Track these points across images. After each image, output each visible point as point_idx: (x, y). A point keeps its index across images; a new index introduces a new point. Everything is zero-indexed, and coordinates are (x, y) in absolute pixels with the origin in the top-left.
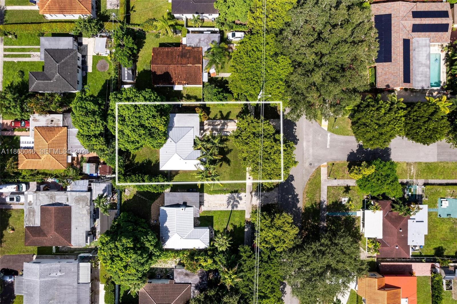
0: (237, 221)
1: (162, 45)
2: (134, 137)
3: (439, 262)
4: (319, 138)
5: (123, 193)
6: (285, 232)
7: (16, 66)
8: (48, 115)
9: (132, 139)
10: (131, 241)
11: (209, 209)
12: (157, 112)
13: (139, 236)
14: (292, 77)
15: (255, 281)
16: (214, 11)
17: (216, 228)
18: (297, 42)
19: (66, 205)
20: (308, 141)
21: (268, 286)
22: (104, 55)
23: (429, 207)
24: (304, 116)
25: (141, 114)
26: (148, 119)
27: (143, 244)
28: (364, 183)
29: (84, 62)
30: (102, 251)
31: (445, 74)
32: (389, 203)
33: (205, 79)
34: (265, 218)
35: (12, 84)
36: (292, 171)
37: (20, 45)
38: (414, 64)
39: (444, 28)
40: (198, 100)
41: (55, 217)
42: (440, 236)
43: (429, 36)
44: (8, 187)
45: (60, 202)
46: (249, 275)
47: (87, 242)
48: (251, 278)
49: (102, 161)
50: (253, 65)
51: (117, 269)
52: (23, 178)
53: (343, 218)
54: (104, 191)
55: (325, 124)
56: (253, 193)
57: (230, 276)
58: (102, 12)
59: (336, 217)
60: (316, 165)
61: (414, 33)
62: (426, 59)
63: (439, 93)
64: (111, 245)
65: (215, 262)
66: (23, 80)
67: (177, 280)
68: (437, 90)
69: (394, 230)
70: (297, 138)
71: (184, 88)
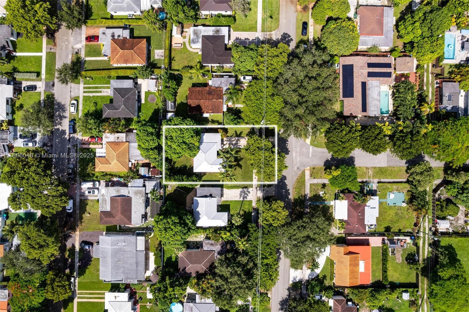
0: (246, 208)
1: (194, 85)
2: (179, 150)
3: (386, 236)
4: (304, 150)
5: (167, 188)
6: (279, 213)
7: (91, 99)
8: (116, 134)
9: (177, 151)
10: (178, 219)
11: (227, 199)
12: (194, 133)
13: (182, 216)
14: (284, 110)
15: (259, 247)
16: (231, 63)
17: (231, 213)
18: (286, 88)
19: (128, 196)
20: (296, 152)
21: (268, 250)
22: (153, 91)
23: (380, 198)
24: (292, 136)
25: (184, 135)
26: (188, 138)
27: (184, 221)
28: (334, 180)
29: (139, 96)
30: (159, 225)
31: (392, 105)
32: (352, 195)
33: (225, 109)
34: (266, 204)
35: (88, 111)
36: (284, 173)
37: (94, 84)
38: (369, 99)
39: (389, 75)
40: (220, 123)
41: (121, 204)
42: (388, 218)
43: (379, 80)
44: (87, 183)
45: (124, 194)
46: (255, 243)
47: (142, 222)
48: (256, 245)
49: (152, 166)
50: (258, 102)
51: (169, 237)
52: (97, 177)
53: (321, 206)
54: (155, 186)
55: (308, 141)
56: (258, 189)
57: (242, 243)
58: (151, 61)
59: (316, 205)
60: (302, 168)
61: (369, 78)
62: (378, 95)
63: (388, 118)
64: (165, 221)
65: (232, 235)
66: (96, 109)
67: (205, 248)
68: (387, 116)
69: (355, 214)
70: (289, 150)
71: (210, 115)
